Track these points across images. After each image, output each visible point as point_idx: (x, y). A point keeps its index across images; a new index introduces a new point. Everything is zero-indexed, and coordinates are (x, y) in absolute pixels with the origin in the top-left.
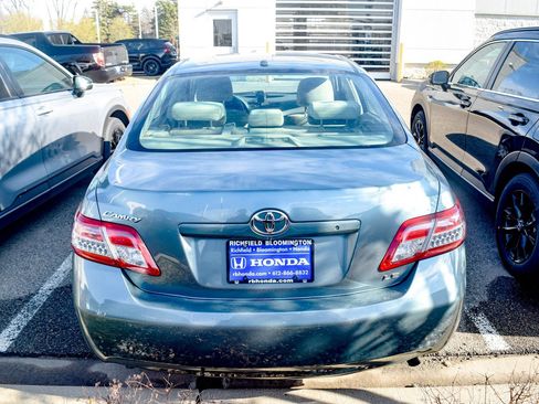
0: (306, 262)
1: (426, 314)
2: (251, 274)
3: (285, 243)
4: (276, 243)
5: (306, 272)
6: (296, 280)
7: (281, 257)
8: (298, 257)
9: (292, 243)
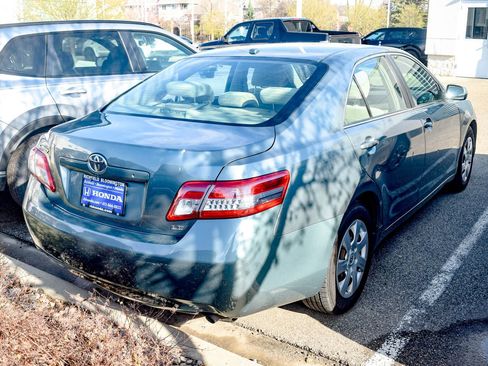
0: (120, 199)
1: (191, 266)
2: (91, 201)
3: (111, 182)
4: (106, 181)
5: (120, 208)
6: (114, 212)
7: (108, 192)
8: (117, 195)
9: (114, 183)
